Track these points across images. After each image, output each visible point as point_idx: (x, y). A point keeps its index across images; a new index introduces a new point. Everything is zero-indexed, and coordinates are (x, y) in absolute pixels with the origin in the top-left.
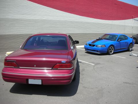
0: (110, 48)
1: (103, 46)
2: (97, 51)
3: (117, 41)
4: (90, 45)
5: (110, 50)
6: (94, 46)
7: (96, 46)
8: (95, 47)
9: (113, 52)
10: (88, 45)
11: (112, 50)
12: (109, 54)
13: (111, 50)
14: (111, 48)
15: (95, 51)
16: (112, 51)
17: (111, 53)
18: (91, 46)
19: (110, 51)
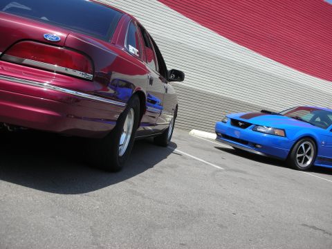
0: (303, 145)
1: (277, 132)
2: (254, 145)
4: (235, 122)
5: (301, 151)
6: (246, 125)
7: (254, 129)
8: (248, 130)
9: (309, 163)
10: (229, 121)
11: (309, 154)
12: (295, 168)
13: (304, 154)
14: (306, 146)
15: (246, 143)
16: (306, 160)
17: (301, 165)
18: (238, 126)
19: (298, 156)
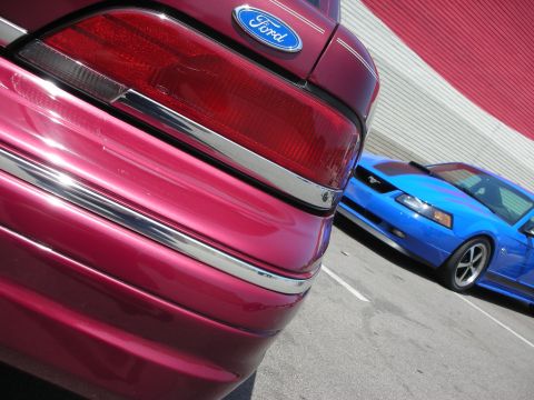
0: (472, 249)
1: (438, 216)
2: (390, 229)
3: (522, 230)
4: (362, 173)
5: (467, 259)
6: (384, 187)
7: (399, 200)
8: (387, 199)
9: (471, 280)
11: (476, 264)
12: (448, 285)
13: (470, 265)
14: (477, 251)
16: (470, 274)
17: (460, 282)
18: (367, 182)
19: (461, 265)
